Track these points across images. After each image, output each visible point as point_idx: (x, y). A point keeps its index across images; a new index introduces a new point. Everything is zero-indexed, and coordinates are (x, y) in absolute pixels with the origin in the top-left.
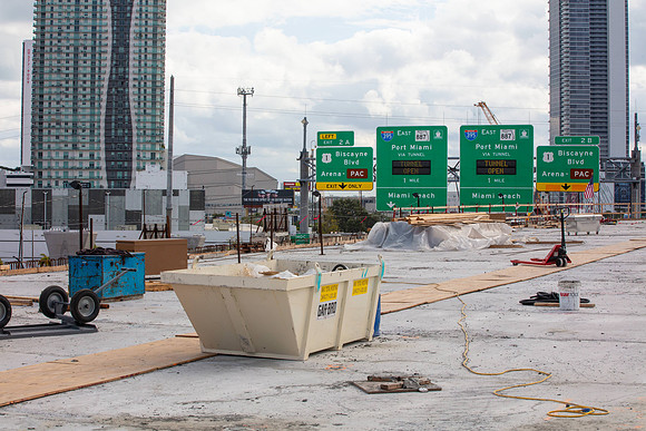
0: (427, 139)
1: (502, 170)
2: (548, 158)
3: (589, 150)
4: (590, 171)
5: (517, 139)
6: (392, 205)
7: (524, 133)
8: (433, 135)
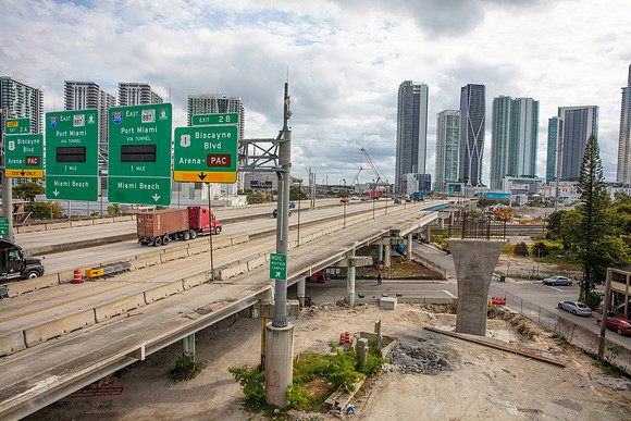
0: (82, 124)
1: (143, 157)
2: (186, 141)
3: (226, 130)
4: (228, 156)
5: (158, 123)
6: (56, 193)
7: (163, 114)
8: (87, 119)
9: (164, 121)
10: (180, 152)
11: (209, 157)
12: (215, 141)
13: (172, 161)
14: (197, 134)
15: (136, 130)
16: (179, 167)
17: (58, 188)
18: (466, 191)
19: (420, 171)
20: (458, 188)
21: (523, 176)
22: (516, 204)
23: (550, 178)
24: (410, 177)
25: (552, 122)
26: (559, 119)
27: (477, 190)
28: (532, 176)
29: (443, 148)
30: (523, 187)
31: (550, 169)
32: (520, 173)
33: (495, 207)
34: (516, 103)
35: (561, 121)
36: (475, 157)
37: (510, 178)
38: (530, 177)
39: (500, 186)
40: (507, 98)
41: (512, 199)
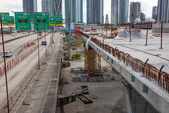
0: (26, 15)
1: (43, 22)
2: (52, 19)
3: (60, 17)
4: (61, 22)
5: (46, 15)
6: (19, 29)
7: (47, 14)
8: (27, 14)
9: (47, 15)
10: (51, 21)
11: (57, 22)
12: (58, 19)
13: (50, 23)
14: (55, 18)
15: (41, 17)
16: (51, 23)
17: (19, 28)
21: (78, 22)
23: (88, 23)
28: (82, 22)
31: (88, 19)
32: (77, 21)
37: (73, 23)
38: (81, 22)
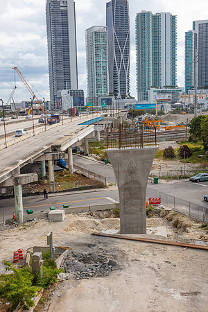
18: (117, 104)
19: (73, 87)
20: (109, 102)
21: (166, 87)
22: (161, 113)
24: (64, 93)
25: (188, 35)
26: (194, 32)
27: (127, 102)
28: (174, 86)
29: (93, 64)
30: (166, 96)
31: (188, 79)
33: (144, 117)
34: (156, 18)
35: (196, 34)
36: (123, 71)
37: (154, 89)
38: (171, 87)
39: (146, 97)
40: (148, 13)
41: (158, 108)
